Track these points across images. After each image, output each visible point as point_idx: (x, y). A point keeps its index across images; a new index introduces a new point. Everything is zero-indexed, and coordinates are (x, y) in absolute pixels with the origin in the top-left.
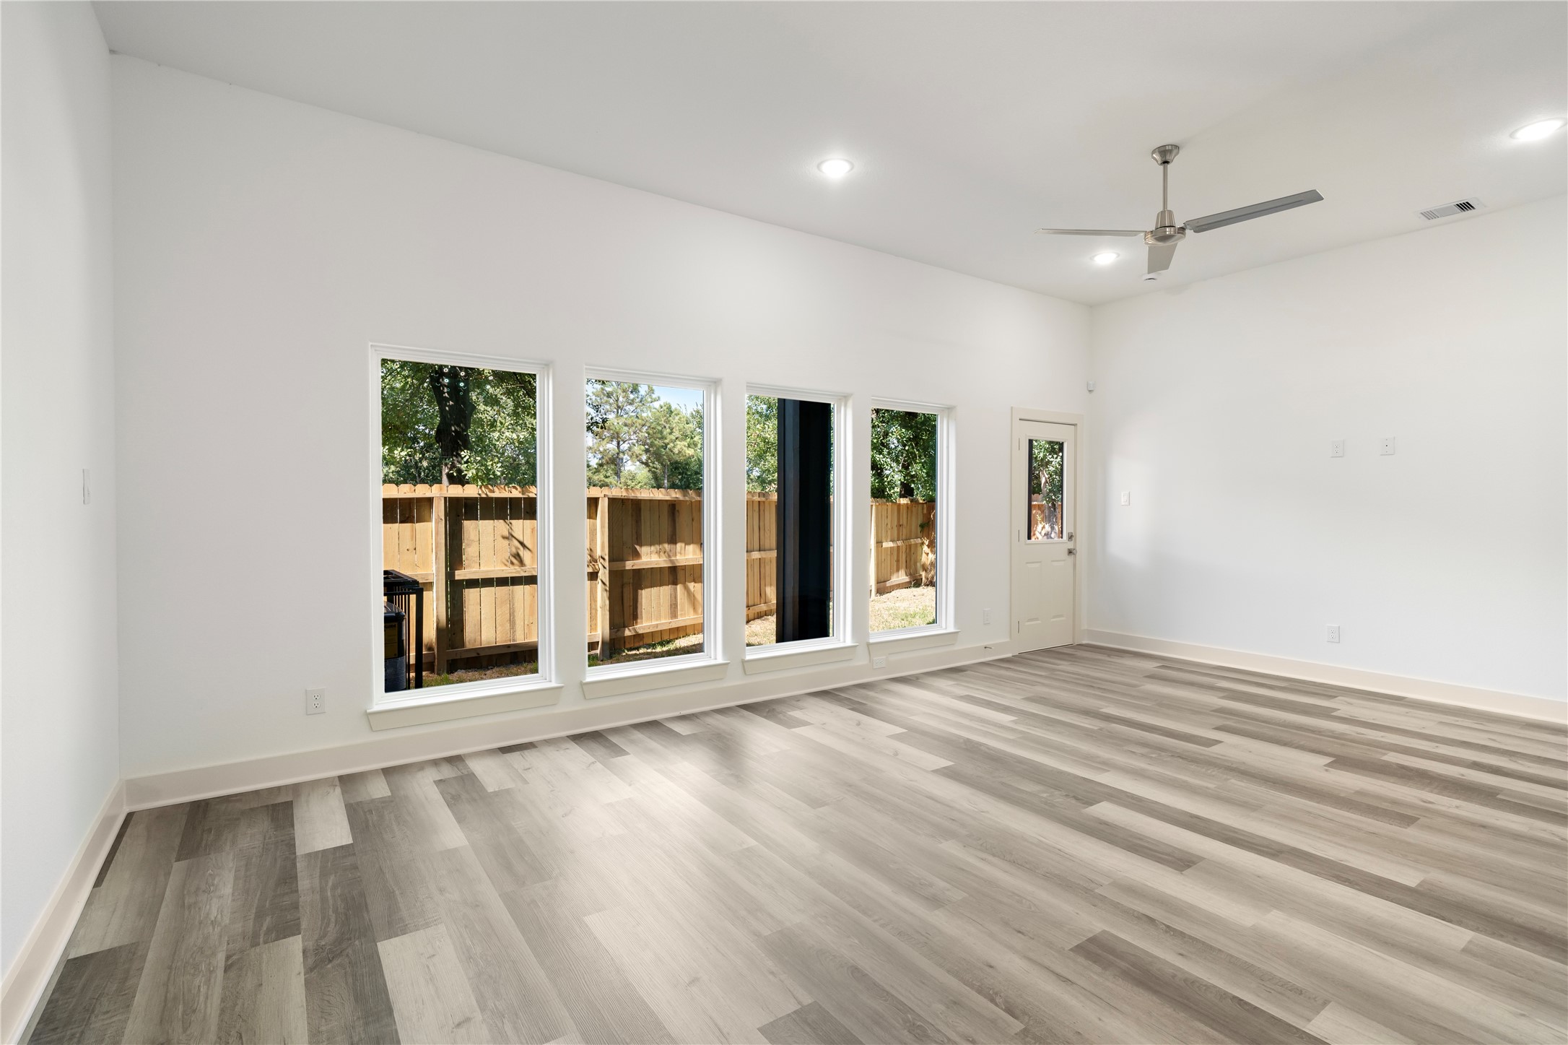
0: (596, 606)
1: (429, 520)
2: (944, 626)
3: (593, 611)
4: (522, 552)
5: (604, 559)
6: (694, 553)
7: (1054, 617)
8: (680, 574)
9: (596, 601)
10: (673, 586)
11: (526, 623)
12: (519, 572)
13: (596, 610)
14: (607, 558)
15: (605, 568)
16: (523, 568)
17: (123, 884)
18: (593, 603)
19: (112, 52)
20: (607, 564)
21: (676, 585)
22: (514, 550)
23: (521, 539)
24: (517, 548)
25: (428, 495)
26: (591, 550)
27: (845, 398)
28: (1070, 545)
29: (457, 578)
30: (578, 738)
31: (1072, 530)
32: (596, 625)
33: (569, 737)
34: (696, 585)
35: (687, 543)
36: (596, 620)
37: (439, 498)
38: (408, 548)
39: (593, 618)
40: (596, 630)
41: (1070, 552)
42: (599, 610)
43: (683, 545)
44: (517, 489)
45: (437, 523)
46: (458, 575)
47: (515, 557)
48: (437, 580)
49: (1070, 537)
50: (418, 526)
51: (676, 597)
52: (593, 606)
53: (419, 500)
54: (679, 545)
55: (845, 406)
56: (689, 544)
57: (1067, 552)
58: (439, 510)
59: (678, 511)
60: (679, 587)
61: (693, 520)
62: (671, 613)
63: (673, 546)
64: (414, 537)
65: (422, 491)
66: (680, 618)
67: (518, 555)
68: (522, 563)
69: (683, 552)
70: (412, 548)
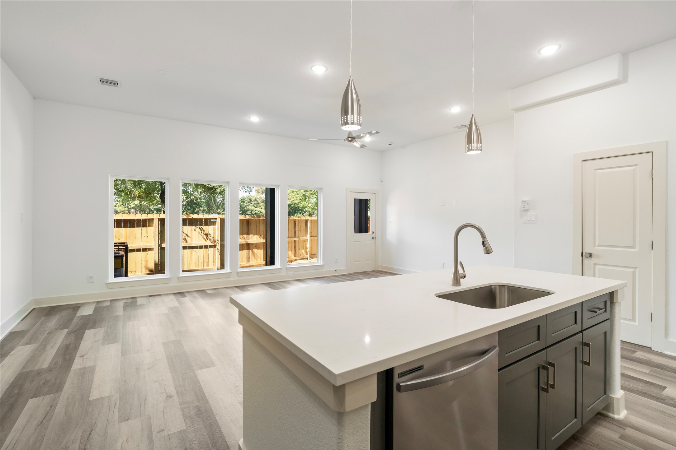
0: (216, 257)
1: (153, 226)
2: (320, 263)
3: (215, 259)
4: (187, 238)
5: (218, 241)
6: (257, 239)
7: (367, 261)
8: (251, 246)
9: (215, 255)
10: (248, 251)
11: (189, 263)
12: (185, 245)
13: (216, 259)
14: (219, 240)
15: (218, 244)
16: (187, 243)
17: (28, 321)
18: (214, 256)
19: (34, 98)
20: (219, 243)
21: (249, 250)
22: (184, 238)
23: (187, 234)
24: (185, 237)
25: (152, 218)
26: (214, 237)
27: (278, 186)
28: (373, 236)
29: (162, 247)
30: (174, 294)
31: (374, 230)
32: (216, 264)
33: (173, 293)
34: (258, 250)
35: (254, 235)
36: (216, 262)
37: (156, 219)
38: (145, 236)
39: (214, 261)
40: (215, 266)
41: (373, 238)
42: (217, 258)
43: (252, 235)
44: (185, 216)
45: (155, 227)
46: (163, 246)
47: (184, 239)
48: (155, 247)
49: (373, 233)
50: (148, 228)
51: (249, 255)
52: (214, 257)
53: (149, 219)
54: (251, 236)
55: (279, 189)
56: (255, 235)
57: (372, 238)
58: (156, 223)
59: (250, 223)
60: (250, 251)
61: (257, 226)
62: (247, 261)
63: (248, 236)
64: (147, 232)
65: (150, 216)
66: (250, 262)
67: (185, 239)
68: (187, 242)
69: (252, 238)
70: (146, 236)
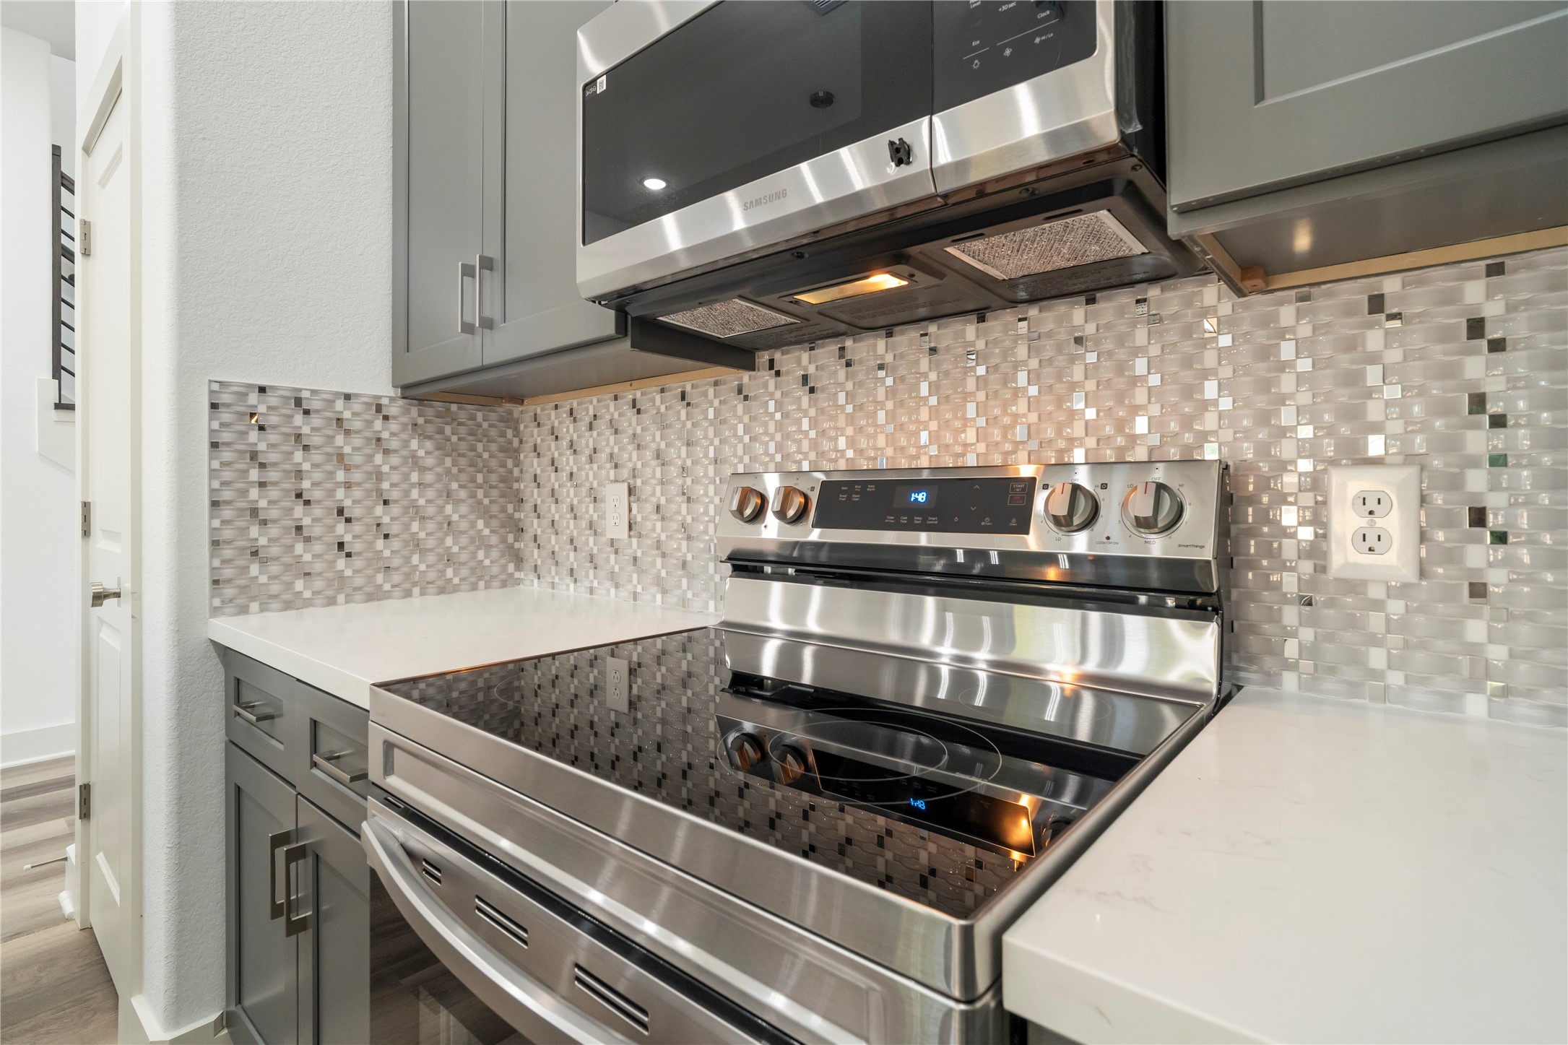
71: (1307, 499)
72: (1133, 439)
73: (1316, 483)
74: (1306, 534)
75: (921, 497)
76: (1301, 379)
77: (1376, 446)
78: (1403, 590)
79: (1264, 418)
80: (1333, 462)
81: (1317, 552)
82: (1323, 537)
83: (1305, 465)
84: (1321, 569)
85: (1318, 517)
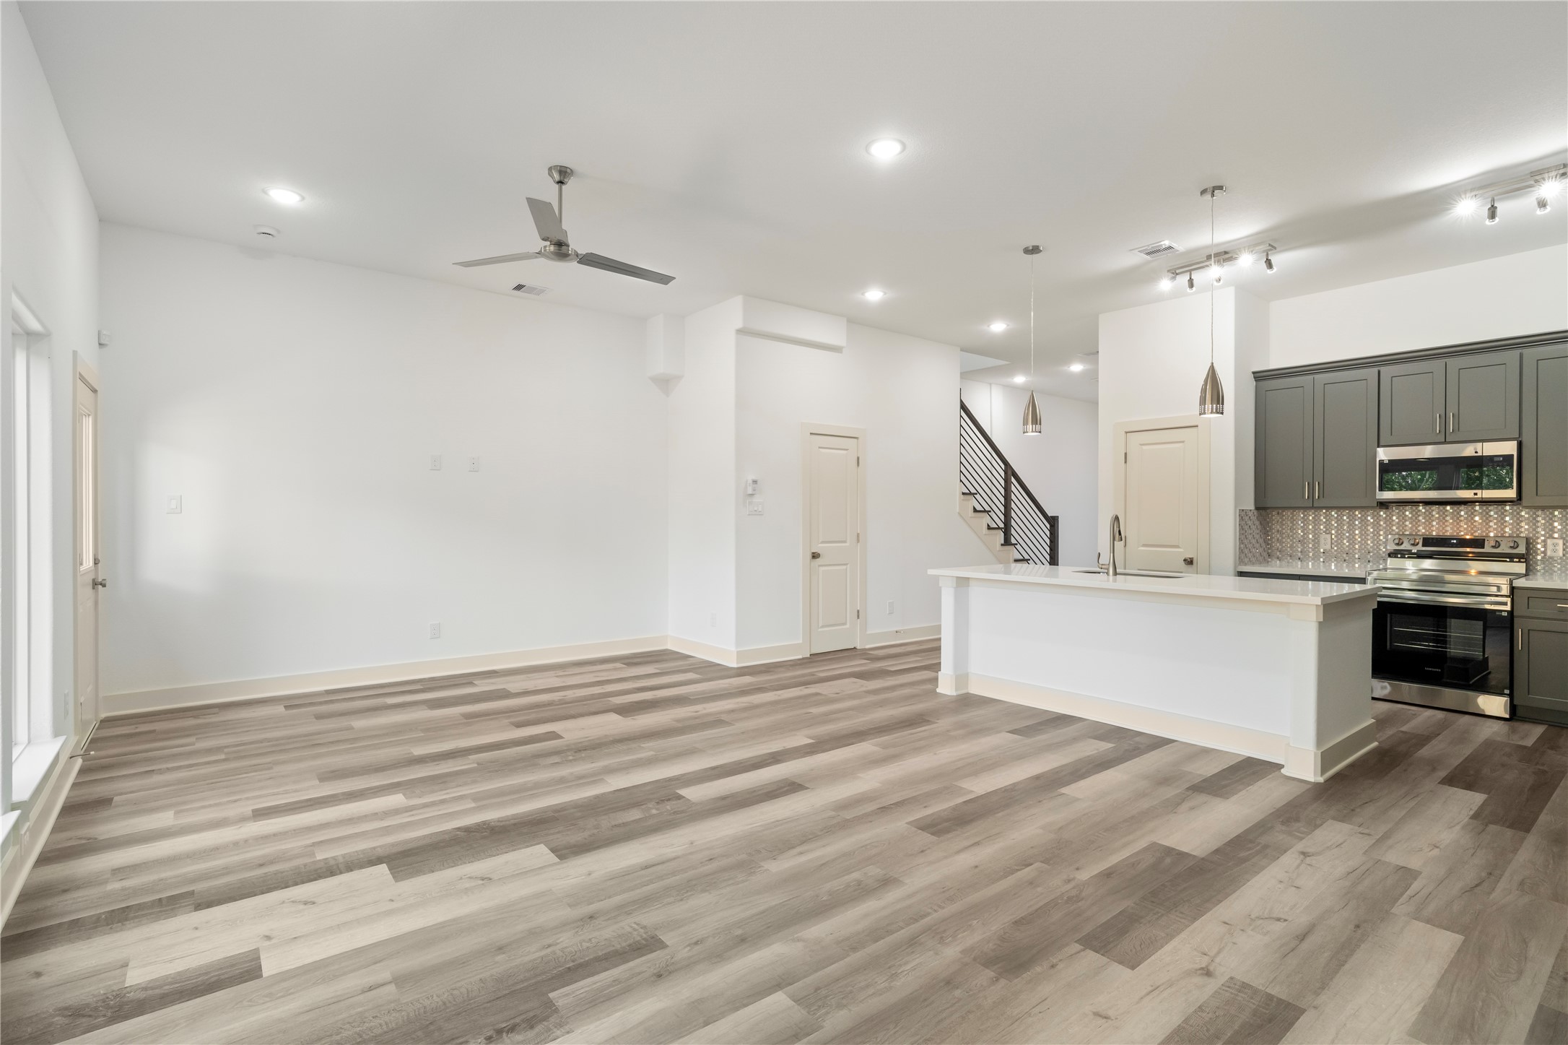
71: (1543, 544)
72: (1506, 532)
73: (1544, 541)
74: (1543, 549)
75: (1455, 541)
76: (1526, 529)
77: (1556, 535)
78: (1561, 558)
79: (1534, 530)
80: (1548, 538)
81: (1544, 552)
82: (1546, 550)
83: (1543, 538)
84: (1545, 555)
85: (1545, 546)
